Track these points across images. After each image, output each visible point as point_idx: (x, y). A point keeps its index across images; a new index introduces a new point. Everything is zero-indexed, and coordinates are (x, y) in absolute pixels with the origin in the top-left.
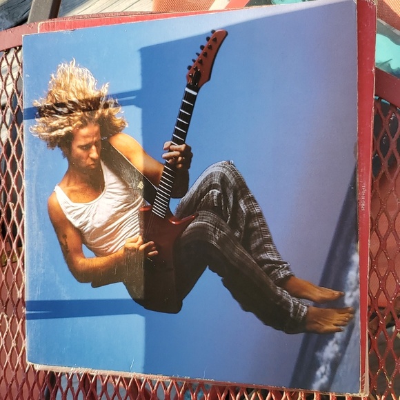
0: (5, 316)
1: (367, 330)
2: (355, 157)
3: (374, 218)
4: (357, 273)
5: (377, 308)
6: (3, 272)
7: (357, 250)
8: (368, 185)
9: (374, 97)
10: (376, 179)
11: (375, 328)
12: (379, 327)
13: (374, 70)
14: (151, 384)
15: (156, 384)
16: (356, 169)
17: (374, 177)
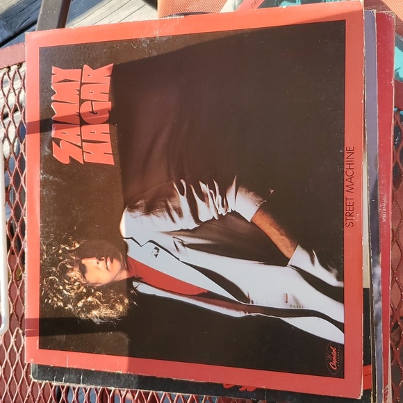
0: (20, 331)
1: (390, 342)
2: (376, 169)
3: (395, 229)
4: (379, 285)
5: (398, 319)
6: (18, 287)
7: (378, 263)
8: (389, 197)
9: (394, 109)
10: (397, 190)
11: (397, 339)
12: (400, 338)
13: (393, 82)
14: (171, 398)
15: (176, 398)
16: (377, 181)
17: (394, 189)
